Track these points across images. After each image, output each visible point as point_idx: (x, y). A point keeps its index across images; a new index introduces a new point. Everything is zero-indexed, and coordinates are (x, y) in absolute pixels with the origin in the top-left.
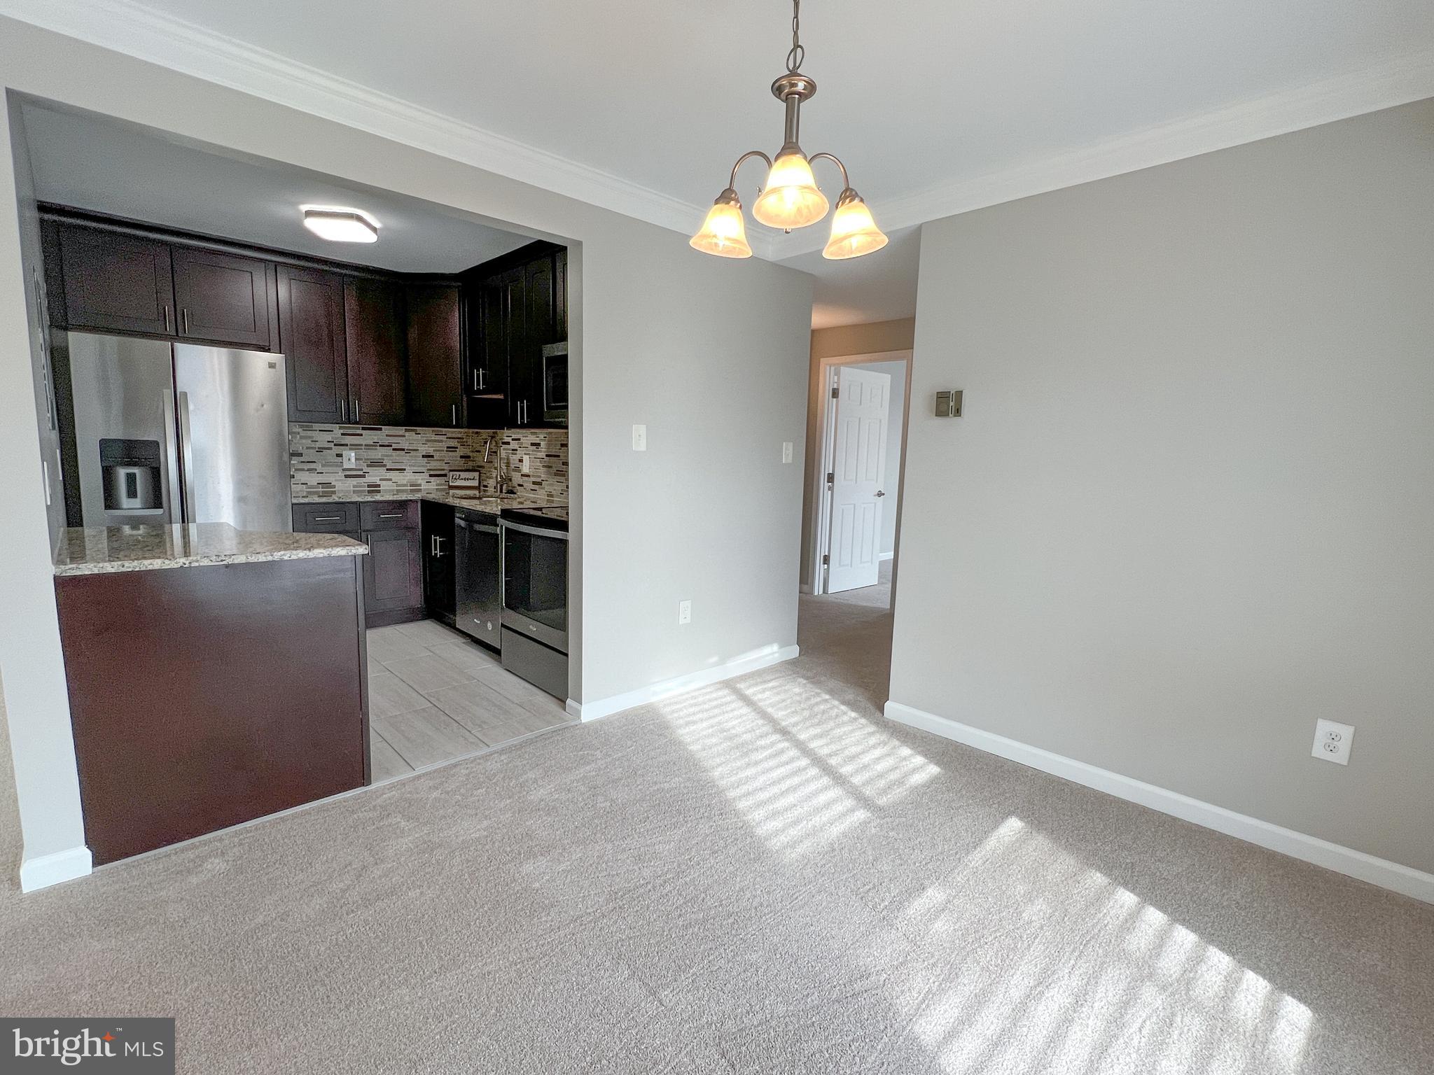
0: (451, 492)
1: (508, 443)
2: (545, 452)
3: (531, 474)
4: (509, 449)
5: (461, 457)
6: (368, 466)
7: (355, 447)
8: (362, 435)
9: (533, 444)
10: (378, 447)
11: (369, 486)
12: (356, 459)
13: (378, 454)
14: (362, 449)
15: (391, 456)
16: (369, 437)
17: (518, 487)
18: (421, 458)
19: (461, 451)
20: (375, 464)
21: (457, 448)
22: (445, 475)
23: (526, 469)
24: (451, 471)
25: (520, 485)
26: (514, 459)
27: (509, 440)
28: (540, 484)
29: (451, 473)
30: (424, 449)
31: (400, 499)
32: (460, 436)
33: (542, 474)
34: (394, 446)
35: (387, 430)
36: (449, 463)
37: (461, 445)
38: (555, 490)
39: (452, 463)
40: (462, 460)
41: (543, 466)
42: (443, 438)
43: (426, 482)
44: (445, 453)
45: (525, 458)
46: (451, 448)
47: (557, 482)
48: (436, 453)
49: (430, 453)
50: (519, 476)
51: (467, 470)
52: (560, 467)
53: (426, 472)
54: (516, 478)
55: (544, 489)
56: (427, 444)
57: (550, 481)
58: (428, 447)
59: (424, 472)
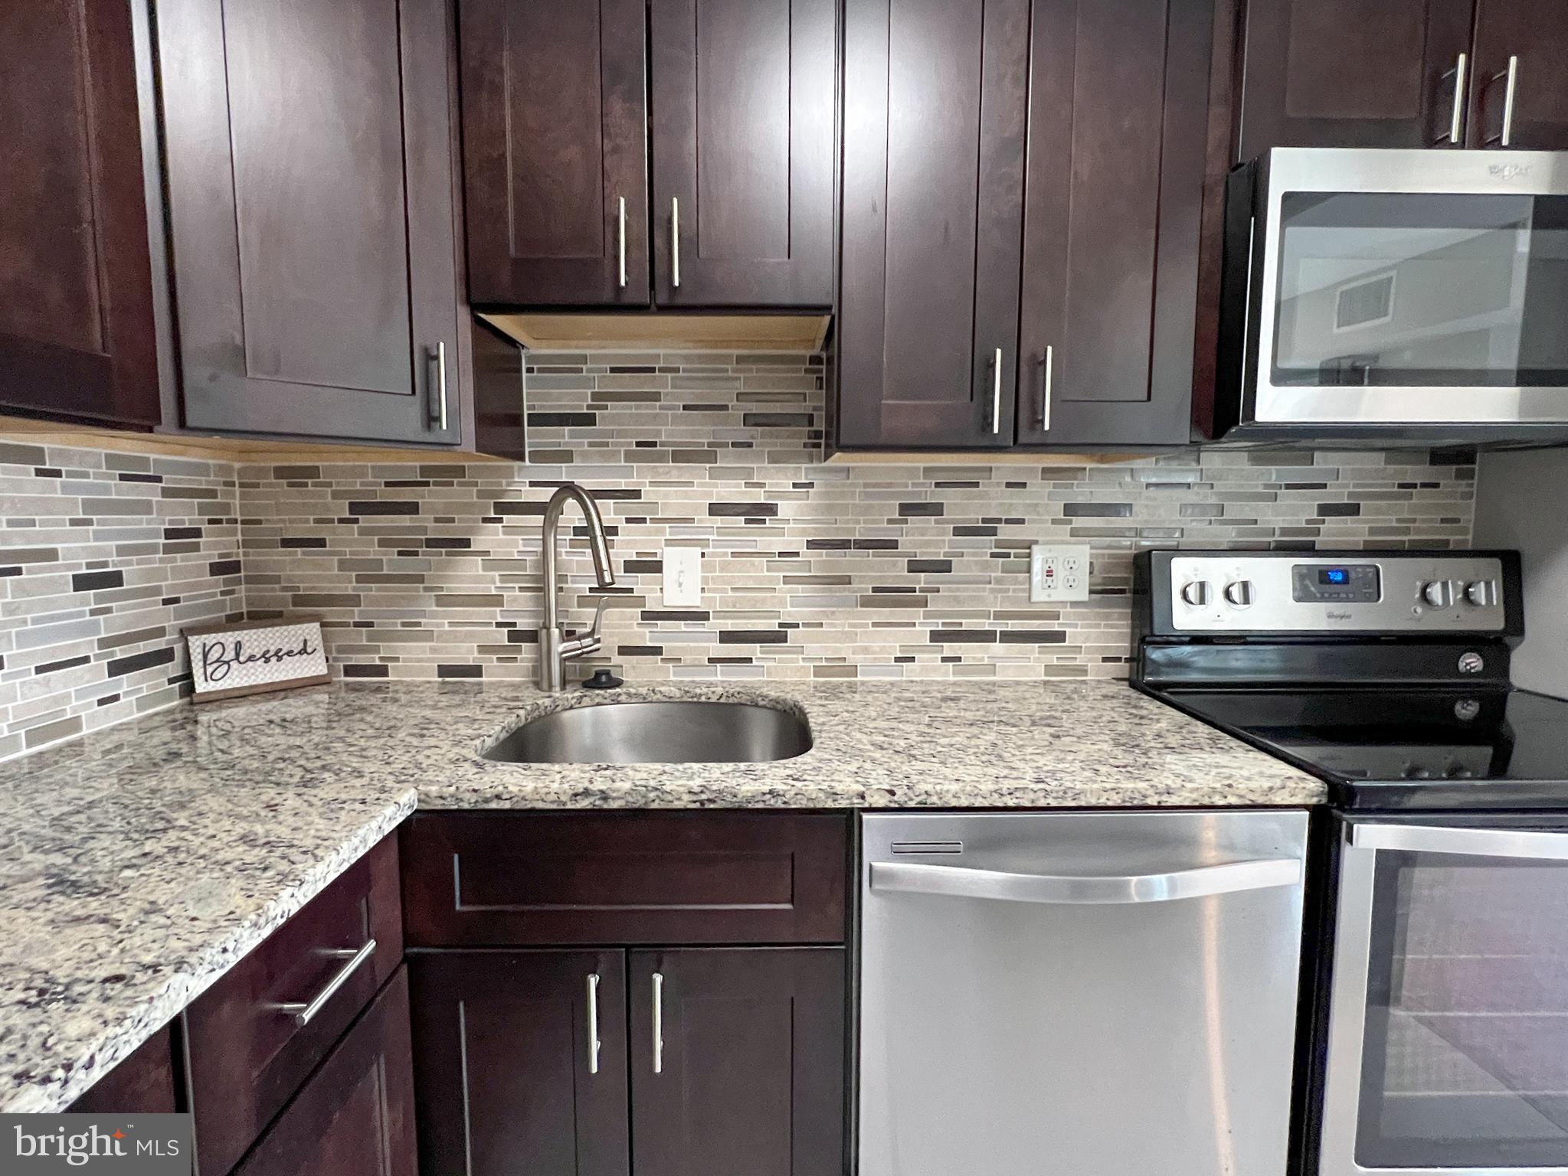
2: (803, 532)
5: (216, 569)
9: (715, 509)
17: (617, 659)
18: (71, 590)
19: (212, 547)
21: (196, 533)
22: (165, 656)
24: (185, 632)
28: (778, 637)
29: (196, 643)
30: (79, 551)
32: (201, 483)
33: (786, 602)
36: (176, 600)
37: (211, 522)
38: (865, 650)
39: (187, 599)
40: (216, 585)
41: (787, 580)
42: (149, 492)
43: (101, 702)
44: (161, 560)
45: (671, 558)
46: (181, 537)
47: (875, 624)
48: (129, 563)
49: (105, 564)
50: (632, 618)
51: (234, 622)
52: (899, 574)
53: (97, 656)
54: (612, 629)
55: (801, 653)
56: (89, 521)
57: (833, 625)
58: (98, 535)
59: (86, 659)
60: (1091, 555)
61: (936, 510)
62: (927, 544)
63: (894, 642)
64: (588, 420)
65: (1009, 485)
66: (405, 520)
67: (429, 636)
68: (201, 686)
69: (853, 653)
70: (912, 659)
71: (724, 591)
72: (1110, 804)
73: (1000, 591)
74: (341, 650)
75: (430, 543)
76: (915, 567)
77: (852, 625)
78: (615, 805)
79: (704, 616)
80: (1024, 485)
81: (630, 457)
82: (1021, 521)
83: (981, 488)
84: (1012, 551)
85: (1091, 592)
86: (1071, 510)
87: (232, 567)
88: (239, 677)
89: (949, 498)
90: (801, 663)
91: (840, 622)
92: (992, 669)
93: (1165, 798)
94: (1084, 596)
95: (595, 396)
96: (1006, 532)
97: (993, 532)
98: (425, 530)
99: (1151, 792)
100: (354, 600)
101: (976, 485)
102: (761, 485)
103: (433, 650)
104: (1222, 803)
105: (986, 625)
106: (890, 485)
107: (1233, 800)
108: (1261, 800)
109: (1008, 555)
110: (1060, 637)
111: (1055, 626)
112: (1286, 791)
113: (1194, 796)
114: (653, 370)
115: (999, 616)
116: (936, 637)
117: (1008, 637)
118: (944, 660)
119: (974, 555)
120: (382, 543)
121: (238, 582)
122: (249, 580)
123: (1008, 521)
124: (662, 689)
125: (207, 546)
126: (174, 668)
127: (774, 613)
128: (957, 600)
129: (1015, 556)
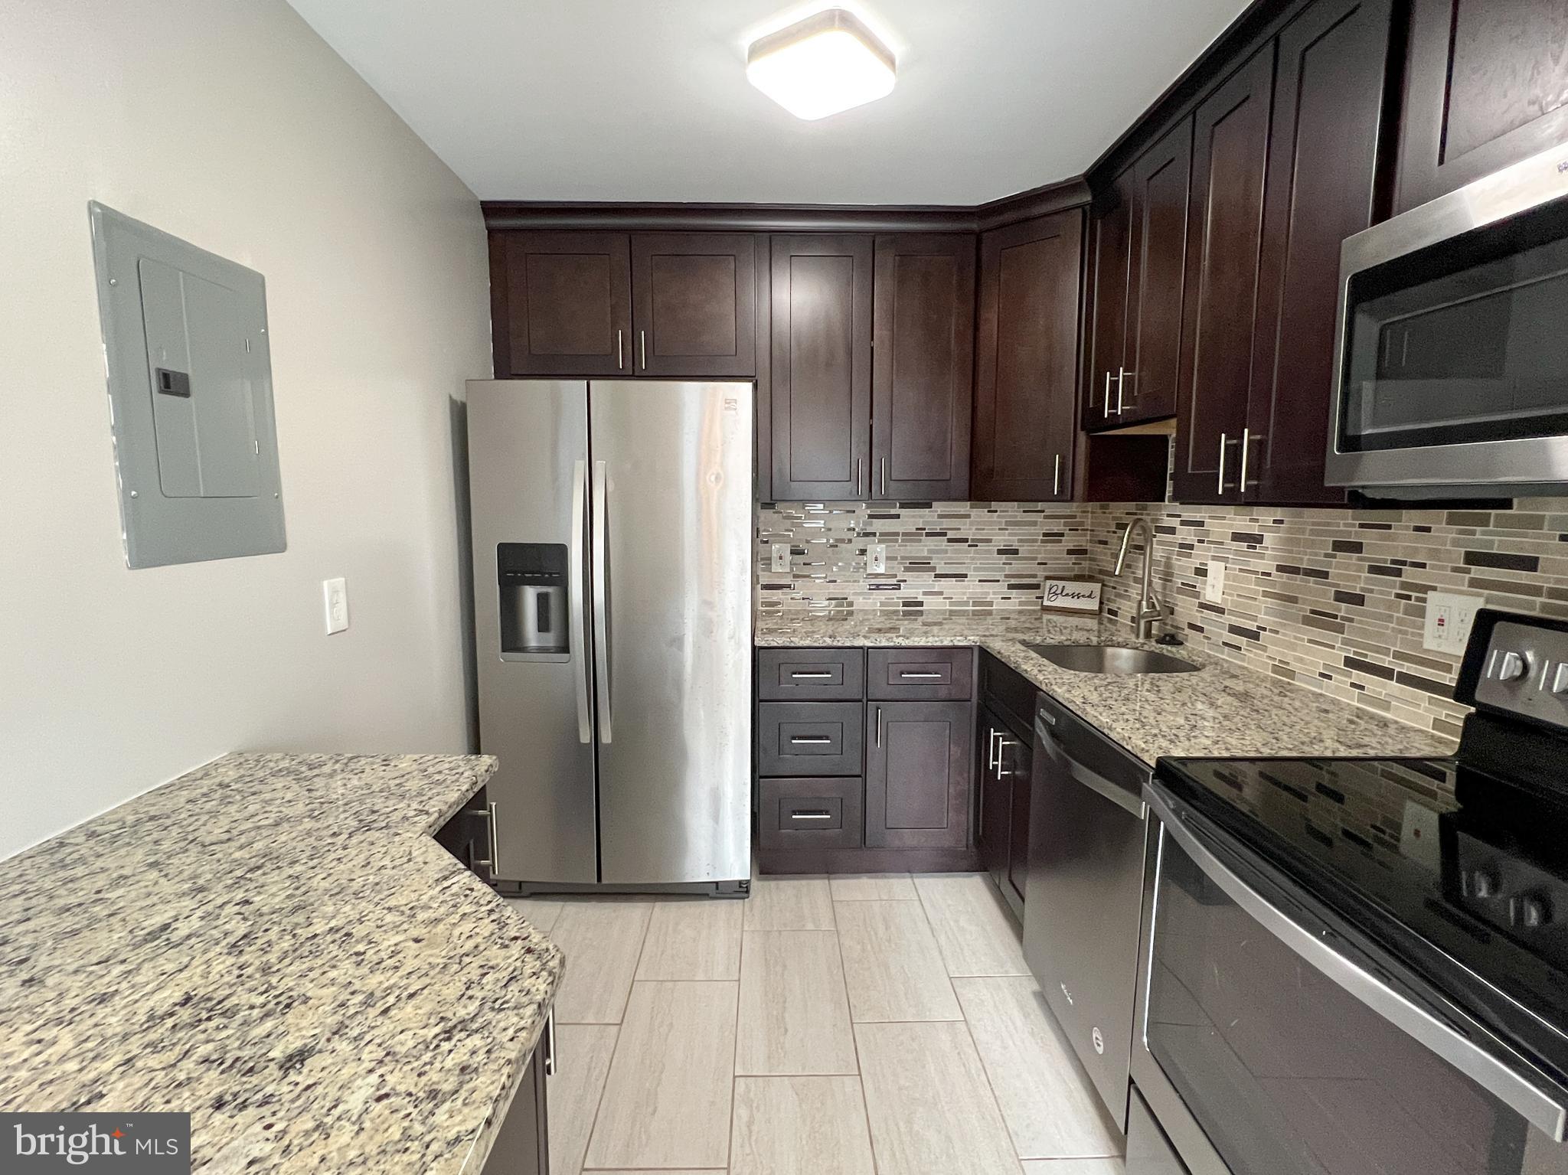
0: (1046, 617)
1: (1172, 531)
2: (1275, 558)
3: (1228, 606)
4: (1171, 544)
5: (1070, 552)
6: (907, 569)
7: (888, 537)
8: (898, 516)
9: (1237, 537)
10: (924, 538)
11: (905, 604)
12: (888, 558)
13: (923, 548)
14: (897, 541)
15: (946, 552)
16: (911, 519)
17: (1187, 631)
18: (995, 555)
19: (1069, 542)
20: (919, 565)
21: (1062, 535)
22: (1037, 587)
23: (1213, 590)
24: (1048, 578)
25: (1192, 626)
26: (1183, 569)
27: (1175, 522)
28: (1254, 635)
29: (1049, 583)
30: (1001, 540)
31: (939, 644)
32: (1067, 514)
33: (1262, 613)
34: (951, 535)
35: (939, 507)
36: (1045, 564)
37: (1070, 530)
38: (1301, 660)
39: (1051, 564)
40: (1070, 559)
41: (1266, 594)
42: (1037, 518)
43: (1002, 598)
44: (1039, 546)
45: (1211, 567)
46: (1052, 536)
47: (1310, 641)
48: (1022, 546)
49: (1012, 546)
50: (1194, 605)
51: (1079, 578)
52: (1328, 603)
53: (1003, 581)
54: (1186, 610)
55: (1265, 651)
56: (1007, 529)
57: (1284, 635)
58: (1010, 534)
59: (998, 581)
61: (1357, 548)
62: (1348, 578)
63: (1318, 659)
65: (1417, 530)
67: (1130, 598)
68: (1046, 603)
69: (1296, 661)
70: (1329, 677)
71: (1233, 595)
73: (1400, 631)
74: (1106, 599)
76: (1341, 597)
77: (1296, 638)
79: (1223, 611)
80: (1428, 530)
82: (1423, 566)
83: (1392, 530)
84: (1414, 594)
86: (1473, 558)
87: (1083, 552)
88: (1060, 602)
89: (1368, 537)
90: (1266, 660)
91: (1288, 634)
92: (1386, 705)
96: (1410, 575)
97: (1398, 573)
101: (1389, 527)
102: (1257, 520)
105: (1386, 661)
106: (1328, 524)
109: (1409, 598)
111: (1446, 679)
115: (1398, 655)
116: (1350, 662)
117: (1405, 679)
118: (1353, 685)
119: (1382, 593)
121: (1083, 559)
122: (1090, 559)
123: (1411, 564)
125: (1067, 541)
126: (1038, 593)
127: (1254, 618)
128: (1364, 633)
129: (1413, 599)
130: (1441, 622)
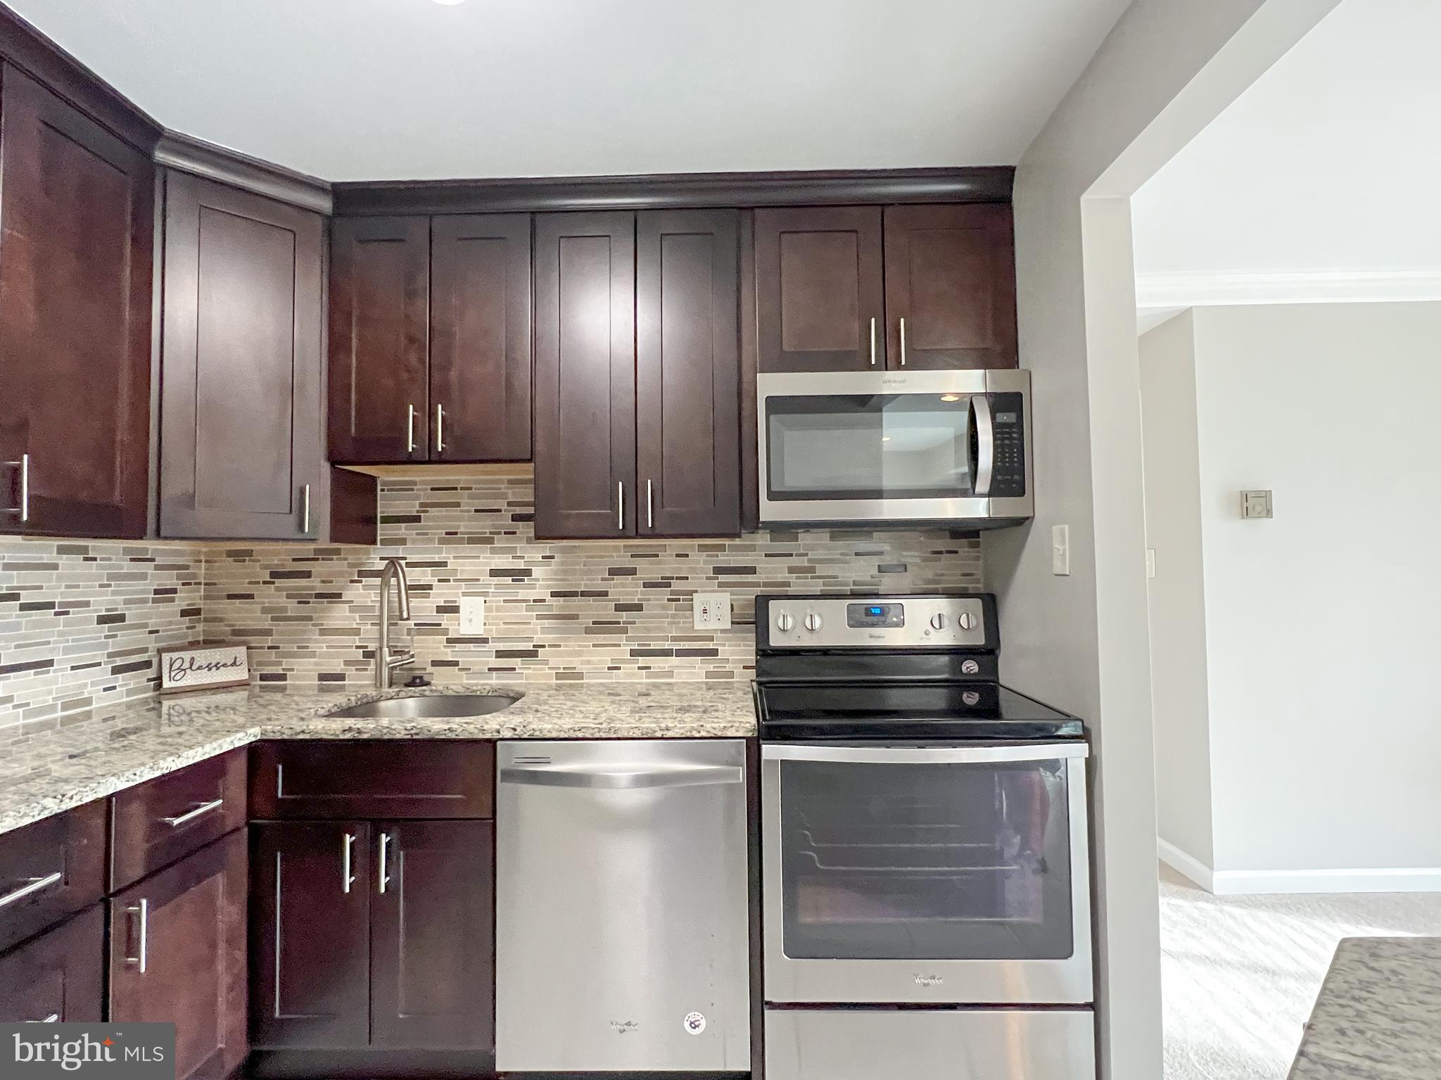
0: (168, 704)
2: (548, 587)
3: (492, 635)
5: (184, 613)
9: (494, 573)
15: (18, 627)
17: (430, 669)
18: (95, 625)
19: (183, 599)
21: (174, 591)
22: (148, 664)
23: (470, 623)
24: (161, 651)
25: (435, 663)
28: (532, 654)
29: (166, 657)
30: (102, 602)
32: (182, 560)
33: (538, 632)
34: (26, 598)
36: (157, 631)
37: (183, 584)
38: (588, 662)
39: (164, 631)
40: (184, 623)
41: (539, 617)
42: (148, 568)
43: (105, 690)
44: (150, 608)
45: (465, 603)
46: (164, 594)
47: (594, 646)
48: (129, 609)
49: (116, 609)
50: (441, 642)
51: (194, 645)
52: (609, 613)
53: (106, 663)
54: (426, 649)
55: (548, 664)
56: (109, 586)
57: (567, 646)
58: (114, 593)
59: (99, 664)
60: (731, 600)
61: (632, 572)
62: (627, 594)
63: (605, 657)
64: (417, 519)
65: (678, 555)
66: (303, 582)
67: (313, 655)
68: (167, 684)
69: (582, 664)
70: (619, 668)
71: (498, 625)
72: (635, 736)
73: (674, 623)
74: (259, 664)
75: (319, 596)
76: (619, 608)
77: (579, 646)
78: (365, 736)
79: (485, 641)
80: (687, 556)
81: (442, 541)
82: (686, 578)
83: (660, 558)
84: (681, 597)
85: (733, 623)
86: (718, 571)
87: (197, 612)
88: (190, 680)
89: (640, 564)
90: (548, 671)
91: (572, 644)
92: (670, 674)
93: (665, 732)
94: (729, 626)
95: (422, 505)
96: (677, 585)
97: (669, 585)
98: (312, 588)
99: (657, 729)
100: (268, 633)
101: (657, 556)
102: (522, 557)
103: (316, 664)
104: (697, 735)
105: (667, 645)
106: (602, 557)
107: (703, 734)
108: (719, 734)
109: (679, 600)
110: (714, 652)
111: (710, 645)
112: (734, 728)
113: (682, 731)
114: (456, 489)
115: (674, 639)
116: (634, 653)
117: (681, 653)
118: (639, 668)
119: (657, 600)
120: (288, 597)
121: (199, 621)
122: (206, 620)
123: (677, 578)
124: (453, 687)
125: (182, 599)
126: (151, 673)
127: (530, 639)
128: (647, 629)
129: (683, 601)
130: (705, 611)
